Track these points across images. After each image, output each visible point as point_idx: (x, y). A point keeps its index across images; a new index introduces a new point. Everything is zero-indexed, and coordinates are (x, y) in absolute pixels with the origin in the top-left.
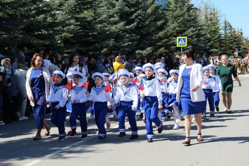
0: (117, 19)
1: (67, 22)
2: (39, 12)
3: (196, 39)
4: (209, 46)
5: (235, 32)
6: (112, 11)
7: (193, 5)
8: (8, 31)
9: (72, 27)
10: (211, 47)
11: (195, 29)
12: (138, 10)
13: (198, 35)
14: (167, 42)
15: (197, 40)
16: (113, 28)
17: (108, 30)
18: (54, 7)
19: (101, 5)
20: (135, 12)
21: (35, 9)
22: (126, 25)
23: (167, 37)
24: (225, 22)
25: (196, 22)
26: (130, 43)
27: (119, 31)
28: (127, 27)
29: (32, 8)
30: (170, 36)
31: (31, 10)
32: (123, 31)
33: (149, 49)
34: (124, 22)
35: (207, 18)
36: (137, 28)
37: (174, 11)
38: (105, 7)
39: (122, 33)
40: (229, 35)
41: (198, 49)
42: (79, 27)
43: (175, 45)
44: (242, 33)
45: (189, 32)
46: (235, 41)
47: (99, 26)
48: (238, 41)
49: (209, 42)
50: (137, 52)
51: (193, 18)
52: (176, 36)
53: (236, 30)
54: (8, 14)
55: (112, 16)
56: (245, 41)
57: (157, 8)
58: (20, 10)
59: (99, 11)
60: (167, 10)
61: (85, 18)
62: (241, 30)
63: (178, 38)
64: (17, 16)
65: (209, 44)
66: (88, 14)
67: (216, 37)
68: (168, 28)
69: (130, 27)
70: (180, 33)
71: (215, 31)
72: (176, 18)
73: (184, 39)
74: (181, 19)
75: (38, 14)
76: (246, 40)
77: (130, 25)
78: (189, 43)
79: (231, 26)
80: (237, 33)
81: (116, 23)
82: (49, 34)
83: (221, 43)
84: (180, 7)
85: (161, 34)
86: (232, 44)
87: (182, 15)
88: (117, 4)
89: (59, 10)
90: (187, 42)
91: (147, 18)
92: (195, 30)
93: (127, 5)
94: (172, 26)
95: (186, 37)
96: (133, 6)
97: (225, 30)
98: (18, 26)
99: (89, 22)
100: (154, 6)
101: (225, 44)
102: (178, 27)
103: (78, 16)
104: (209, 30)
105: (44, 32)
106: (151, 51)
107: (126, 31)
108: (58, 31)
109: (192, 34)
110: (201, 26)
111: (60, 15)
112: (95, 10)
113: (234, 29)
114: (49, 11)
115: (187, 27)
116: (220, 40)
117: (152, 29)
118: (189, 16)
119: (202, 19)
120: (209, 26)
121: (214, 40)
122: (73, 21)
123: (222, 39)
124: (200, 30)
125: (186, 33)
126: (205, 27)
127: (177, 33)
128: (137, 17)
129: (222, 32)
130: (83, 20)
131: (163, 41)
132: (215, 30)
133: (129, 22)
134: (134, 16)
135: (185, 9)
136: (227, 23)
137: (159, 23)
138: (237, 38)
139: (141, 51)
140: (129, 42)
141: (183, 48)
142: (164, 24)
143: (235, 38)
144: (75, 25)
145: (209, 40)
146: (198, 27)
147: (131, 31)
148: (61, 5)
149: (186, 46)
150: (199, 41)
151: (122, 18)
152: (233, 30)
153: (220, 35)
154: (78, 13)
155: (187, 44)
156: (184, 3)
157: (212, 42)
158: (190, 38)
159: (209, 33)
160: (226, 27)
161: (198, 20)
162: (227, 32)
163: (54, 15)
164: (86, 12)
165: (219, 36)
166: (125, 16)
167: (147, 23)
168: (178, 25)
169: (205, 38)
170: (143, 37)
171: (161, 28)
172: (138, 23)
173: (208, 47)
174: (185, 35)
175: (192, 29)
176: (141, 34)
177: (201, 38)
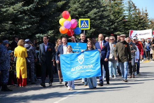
3: (99, 22)
4: (113, 28)
5: (139, 13)
10: (116, 29)
11: (98, 10)
13: (102, 17)
15: (101, 22)
16: (11, 9)
17: (5, 12)
22: (24, 5)
24: (129, 3)
25: (99, 3)
26: (30, 26)
27: (17, 13)
28: (26, 8)
33: (50, 32)
34: (23, 3)
36: (36, 9)
39: (20, 14)
40: (133, 16)
44: (147, 15)
45: (91, 13)
46: (139, 23)
48: (144, 23)
49: (112, 25)
50: (37, 35)
52: (78, 18)
53: (141, 11)
56: (150, 23)
62: (146, 11)
63: (80, 20)
65: (113, 26)
67: (121, 19)
68: (69, 9)
69: (28, 8)
71: (118, 13)
73: (87, 22)
76: (151, 21)
77: (29, 5)
78: (92, 26)
79: (135, 7)
80: (141, 14)
81: (13, 3)
83: (125, 26)
86: (137, 26)
90: (90, 25)
92: (99, 12)
95: (89, 19)
97: (130, 11)
101: (129, 26)
102: (80, 8)
104: (112, 11)
106: (53, 35)
107: (24, 12)
109: (95, 15)
110: (104, 7)
113: (139, 9)
115: (90, 8)
116: (124, 22)
117: (53, 10)
120: (112, 7)
121: (117, 22)
123: (126, 21)
124: (103, 11)
125: (89, 14)
126: (108, 8)
127: (79, 15)
129: (126, 13)
132: (118, 11)
136: (131, 3)
137: (60, 4)
138: (142, 19)
139: (41, 35)
140: (28, 24)
141: (86, 31)
143: (140, 20)
145: (113, 22)
146: (101, 7)
147: (31, 12)
149: (89, 29)
152: (137, 11)
153: (125, 16)
155: (90, 26)
157: (116, 24)
158: (93, 21)
159: (113, 14)
160: (130, 8)
162: (131, 13)
165: (124, 18)
168: (79, 5)
169: (108, 20)
170: (44, 19)
172: (38, 4)
173: (112, 30)
174: (89, 17)
175: (95, 10)
176: (41, 16)
177: (104, 20)
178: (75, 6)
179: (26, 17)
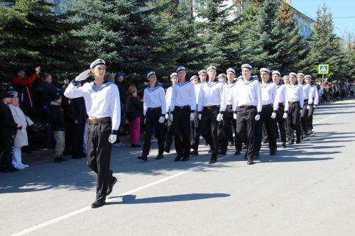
0: (261, 49)
1: (215, 54)
2: (192, 45)
3: (337, 67)
6: (256, 43)
7: (335, 35)
8: (164, 63)
9: (219, 57)
11: (337, 57)
12: (280, 41)
14: (309, 69)
15: (339, 67)
16: (257, 58)
17: (252, 60)
18: (205, 41)
19: (246, 37)
20: (277, 43)
21: (188, 43)
22: (269, 54)
23: (308, 65)
25: (339, 51)
27: (263, 61)
28: (271, 57)
29: (186, 42)
30: (312, 64)
31: (184, 44)
32: (267, 60)
34: (268, 52)
35: (350, 46)
36: (280, 57)
37: (316, 41)
38: (250, 40)
39: (266, 62)
41: (340, 76)
42: (225, 58)
43: (317, 72)
45: (331, 60)
47: (244, 56)
49: (351, 69)
51: (335, 46)
52: (317, 64)
54: (166, 48)
55: (257, 47)
57: (300, 38)
58: (175, 45)
59: (244, 43)
60: (310, 40)
61: (231, 49)
63: (320, 65)
64: (172, 50)
65: (352, 71)
66: (234, 46)
68: (310, 57)
69: (273, 56)
70: (322, 61)
72: (318, 47)
73: (326, 67)
74: (324, 48)
75: (190, 47)
77: (273, 54)
78: (330, 70)
81: (259, 53)
82: (199, 65)
84: (323, 37)
85: (302, 62)
87: (325, 45)
88: (262, 36)
89: (208, 43)
91: (289, 48)
92: (338, 59)
93: (270, 37)
94: (314, 55)
95: (328, 65)
96: (276, 37)
98: (172, 58)
99: (234, 53)
100: (296, 36)
102: (320, 55)
103: (226, 48)
104: (352, 58)
105: (195, 62)
107: (269, 60)
108: (207, 61)
109: (334, 61)
110: (343, 54)
111: (209, 48)
112: (241, 42)
114: (200, 44)
115: (329, 55)
117: (294, 57)
118: (332, 45)
119: (344, 48)
120: (352, 54)
122: (220, 53)
124: (342, 58)
125: (328, 61)
126: (347, 55)
127: (319, 61)
128: (279, 47)
130: (230, 52)
131: (305, 69)
133: (272, 52)
134: (276, 47)
135: (328, 39)
137: (301, 52)
141: (325, 75)
142: (306, 53)
144: (222, 56)
146: (341, 55)
147: (274, 60)
148: (211, 39)
149: (328, 73)
150: (341, 68)
151: (265, 48)
154: (225, 45)
156: (326, 33)
158: (331, 66)
159: (352, 60)
161: (341, 48)
163: (205, 47)
164: (232, 44)
166: (268, 47)
167: (290, 52)
169: (347, 65)
170: (285, 65)
171: (303, 57)
172: (281, 53)
173: (350, 74)
174: (328, 63)
175: (334, 57)
176: (284, 63)
177: (343, 66)
178: (316, 54)
179: (270, 64)
